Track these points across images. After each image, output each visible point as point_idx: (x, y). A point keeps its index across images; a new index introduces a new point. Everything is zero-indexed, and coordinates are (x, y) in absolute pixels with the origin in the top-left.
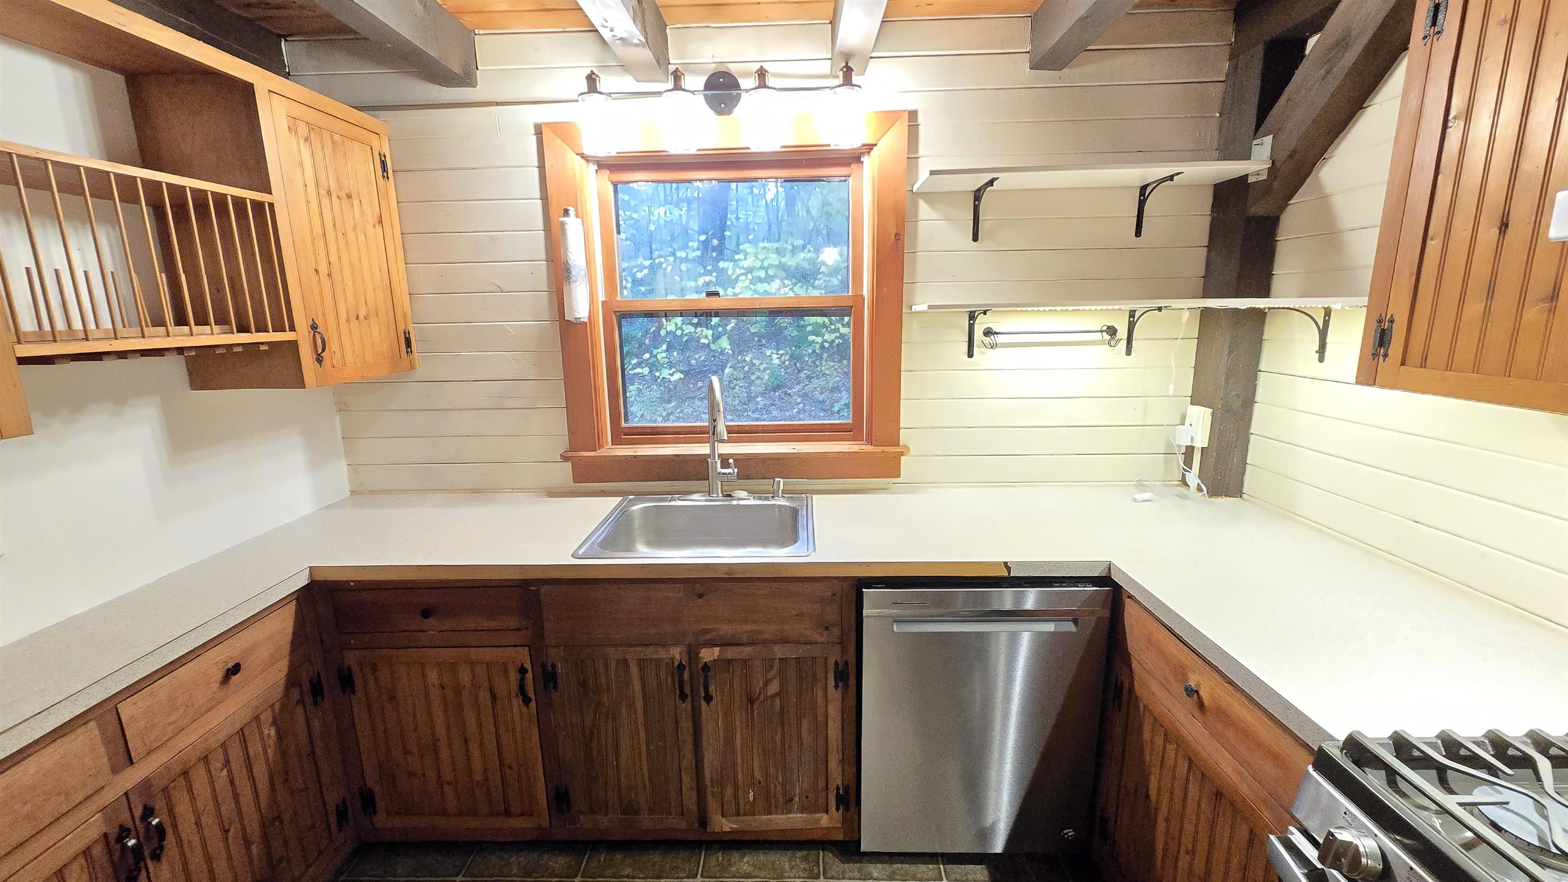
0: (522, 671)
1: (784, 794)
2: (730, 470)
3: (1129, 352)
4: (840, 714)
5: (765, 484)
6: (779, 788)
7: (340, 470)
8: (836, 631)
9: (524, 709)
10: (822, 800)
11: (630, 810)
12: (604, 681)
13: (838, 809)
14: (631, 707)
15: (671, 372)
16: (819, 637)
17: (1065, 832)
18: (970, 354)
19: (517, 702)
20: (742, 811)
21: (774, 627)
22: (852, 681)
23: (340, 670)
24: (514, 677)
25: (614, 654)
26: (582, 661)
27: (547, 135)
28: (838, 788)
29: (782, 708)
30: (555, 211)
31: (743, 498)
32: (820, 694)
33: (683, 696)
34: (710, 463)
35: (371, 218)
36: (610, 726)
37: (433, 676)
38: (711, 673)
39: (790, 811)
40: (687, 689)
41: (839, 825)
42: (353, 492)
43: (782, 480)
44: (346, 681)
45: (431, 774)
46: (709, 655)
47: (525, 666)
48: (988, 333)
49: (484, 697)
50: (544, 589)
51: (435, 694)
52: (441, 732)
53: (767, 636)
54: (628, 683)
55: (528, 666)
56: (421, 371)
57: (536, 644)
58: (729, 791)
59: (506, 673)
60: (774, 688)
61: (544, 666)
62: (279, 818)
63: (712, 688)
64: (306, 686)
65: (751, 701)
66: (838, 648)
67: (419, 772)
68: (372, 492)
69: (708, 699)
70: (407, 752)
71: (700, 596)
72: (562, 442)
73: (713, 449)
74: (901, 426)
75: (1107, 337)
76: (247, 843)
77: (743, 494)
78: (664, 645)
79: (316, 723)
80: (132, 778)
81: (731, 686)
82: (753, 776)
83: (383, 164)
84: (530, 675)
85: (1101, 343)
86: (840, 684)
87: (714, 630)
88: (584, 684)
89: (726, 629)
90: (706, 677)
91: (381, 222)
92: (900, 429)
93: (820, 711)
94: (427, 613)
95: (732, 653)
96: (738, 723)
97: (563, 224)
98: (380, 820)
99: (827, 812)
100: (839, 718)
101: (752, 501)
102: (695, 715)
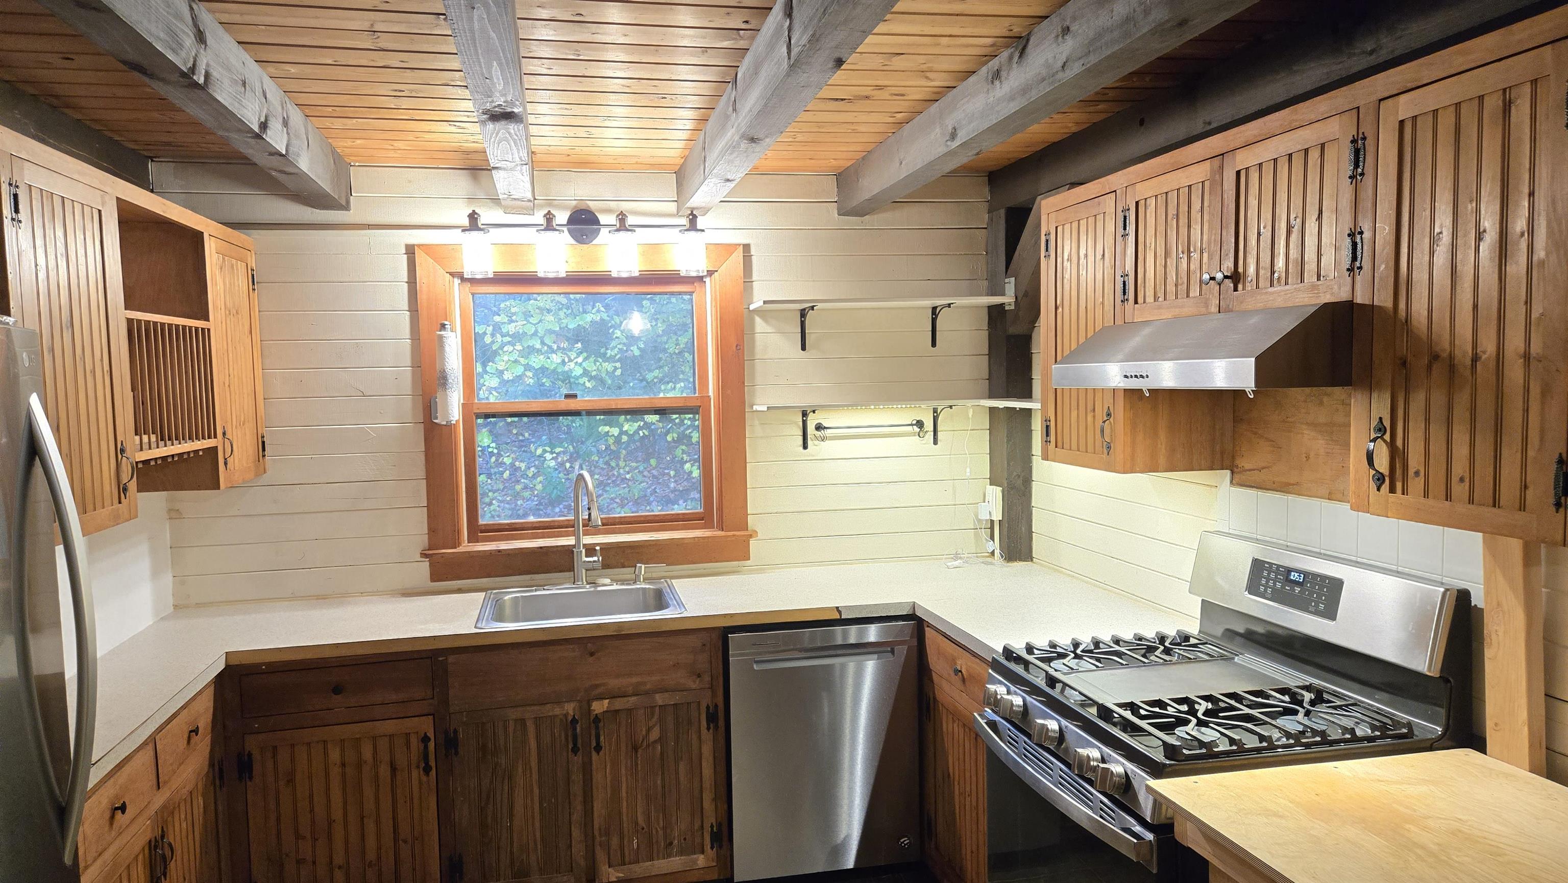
0: (425, 739)
1: (665, 839)
2: (595, 559)
3: (935, 442)
4: (712, 754)
5: (627, 572)
6: (661, 832)
7: (168, 580)
8: (707, 678)
9: (424, 778)
10: (698, 840)
12: (502, 742)
13: (712, 848)
14: (527, 765)
16: (693, 684)
17: (902, 841)
18: (805, 447)
19: (417, 773)
20: (627, 859)
21: (655, 678)
22: (721, 723)
23: (240, 756)
24: (416, 746)
25: (513, 714)
26: (483, 724)
27: (420, 257)
28: (712, 826)
29: (662, 754)
30: (426, 324)
31: (607, 584)
32: (695, 737)
33: (576, 750)
34: (575, 552)
35: (247, 327)
36: (506, 788)
37: (335, 755)
38: (601, 724)
39: (669, 856)
40: (580, 743)
41: (714, 864)
42: (175, 606)
43: (643, 566)
44: (245, 767)
45: (322, 860)
46: (599, 707)
47: (428, 734)
48: (819, 427)
49: (384, 771)
50: (451, 659)
51: (335, 771)
52: (337, 814)
53: (649, 687)
54: (524, 743)
55: (431, 735)
56: (263, 476)
57: (440, 711)
58: (615, 841)
59: (408, 744)
60: (655, 734)
61: (446, 733)
63: (602, 739)
65: (636, 749)
66: (709, 693)
67: (310, 859)
68: (198, 605)
69: (598, 748)
70: (298, 836)
71: (592, 654)
72: (421, 540)
73: (578, 540)
74: (749, 512)
75: (917, 429)
77: (607, 581)
78: (559, 703)
79: (222, 802)
80: (160, 800)
81: (618, 736)
82: (637, 824)
83: (253, 277)
84: (432, 745)
85: (913, 434)
86: (712, 725)
87: (606, 684)
88: (483, 748)
89: (614, 683)
91: (251, 332)
92: (748, 515)
93: (695, 755)
94: (336, 690)
95: (619, 704)
96: (623, 771)
97: (441, 338)
99: (703, 852)
100: (711, 759)
101: (615, 587)
102: (586, 767)
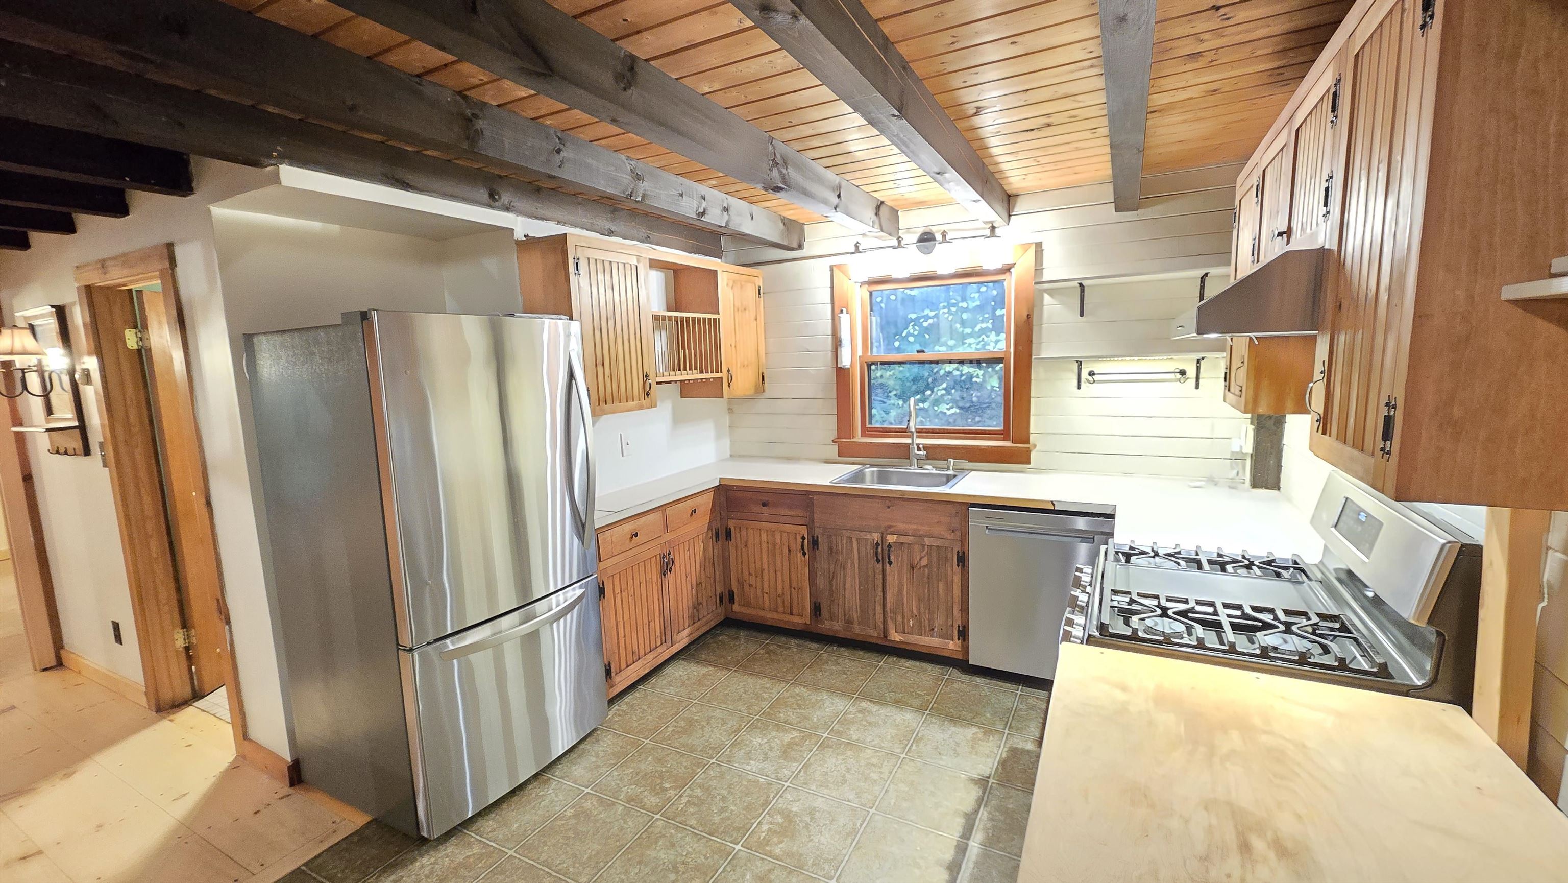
0: (803, 538)
1: (929, 625)
2: (922, 453)
3: (1197, 387)
4: (960, 582)
5: (942, 463)
6: (927, 621)
7: (727, 442)
8: (959, 534)
9: (803, 558)
10: (950, 632)
11: (849, 622)
12: (840, 548)
13: (959, 639)
14: (853, 563)
16: (950, 536)
18: (1079, 388)
19: (800, 555)
20: (906, 631)
21: (926, 528)
22: (966, 563)
23: (726, 528)
24: (800, 540)
25: (846, 534)
26: (830, 536)
27: (836, 271)
28: (959, 626)
29: (929, 574)
30: (837, 310)
31: (929, 469)
32: (949, 569)
33: (878, 561)
34: (911, 448)
35: (753, 317)
36: (842, 573)
37: (764, 537)
38: (892, 549)
39: (932, 636)
40: (880, 558)
41: (958, 649)
42: (731, 455)
43: (952, 461)
44: (728, 535)
45: (759, 586)
46: (891, 539)
47: (804, 535)
48: (1091, 374)
49: (786, 550)
50: (815, 496)
51: (764, 545)
52: (765, 566)
53: (921, 532)
54: (852, 550)
55: (806, 536)
56: (767, 394)
57: (810, 526)
58: (899, 618)
59: (796, 538)
60: (924, 562)
61: (813, 537)
62: (701, 583)
63: (892, 558)
64: (714, 532)
65: (912, 568)
66: (960, 544)
67: (754, 586)
68: (739, 456)
69: (890, 563)
70: (750, 574)
71: (889, 506)
72: (833, 434)
73: (912, 441)
74: (1031, 431)
75: (1179, 376)
76: (692, 588)
77: (929, 467)
78: (869, 532)
79: (716, 551)
80: (668, 537)
81: (902, 558)
82: (912, 612)
83: (759, 290)
84: (806, 541)
85: (1174, 380)
86: (960, 564)
87: (895, 526)
88: (831, 549)
89: (901, 526)
90: (889, 550)
91: (756, 319)
92: (1030, 433)
93: (949, 579)
94: (764, 504)
95: (902, 539)
96: (905, 580)
97: (840, 317)
98: (736, 607)
99: (953, 640)
100: (959, 584)
101: (934, 471)
102: (884, 572)
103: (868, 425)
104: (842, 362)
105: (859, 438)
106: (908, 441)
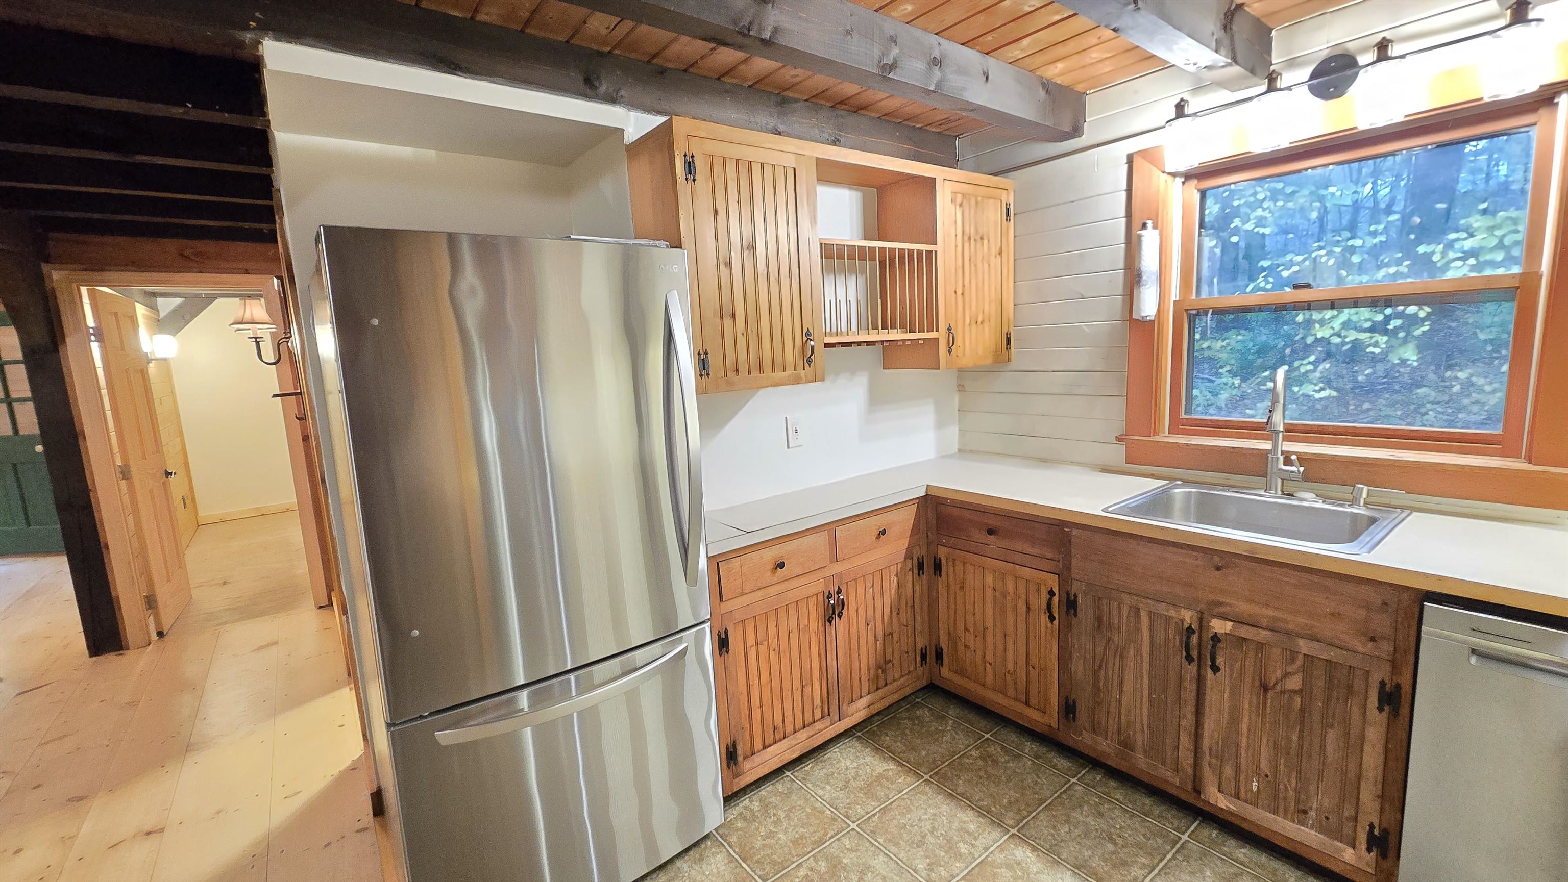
0: (1051, 593)
1: (1298, 802)
2: (1294, 469)
4: (1383, 742)
5: (1342, 490)
6: (1291, 793)
7: (953, 432)
8: (1386, 647)
9: (1049, 625)
10: (1348, 831)
11: (1127, 745)
12: (1116, 621)
14: (1138, 651)
15: (1317, 388)
16: (1362, 646)
19: (1044, 618)
20: (1243, 796)
21: (1301, 620)
22: (1405, 711)
23: (935, 558)
24: (1045, 596)
25: (1127, 600)
26: (1100, 599)
27: (1138, 162)
28: (1372, 826)
29: (1302, 710)
31: (1309, 499)
32: (1356, 711)
33: (1189, 659)
34: (1270, 458)
35: (994, 251)
36: (1117, 664)
37: (989, 579)
38: (1221, 645)
39: (1302, 823)
40: (1195, 654)
41: (1369, 870)
42: (959, 450)
43: (1365, 489)
44: (937, 567)
45: (979, 653)
46: (1219, 626)
47: (1054, 590)
49: (1022, 607)
50: (1075, 532)
51: (989, 592)
52: (989, 623)
53: (1291, 626)
54: (1138, 630)
55: (1056, 590)
56: (1014, 365)
57: (1064, 574)
58: (1228, 771)
59: (1039, 590)
60: (1294, 683)
61: (1068, 594)
62: (891, 634)
63: (1220, 661)
64: (916, 562)
65: (1265, 688)
66: (1387, 667)
67: (972, 647)
68: (973, 451)
69: (1215, 669)
70: (966, 629)
71: (1218, 569)
72: (1119, 427)
73: (1275, 446)
76: (876, 640)
77: (1309, 496)
78: (1175, 606)
79: (917, 588)
80: (837, 568)
81: (1244, 666)
82: (1258, 767)
83: (1008, 210)
84: (1056, 599)
86: (1386, 708)
87: (1231, 605)
88: (1099, 619)
89: (1243, 608)
90: (1214, 646)
91: (1000, 253)
93: (1354, 731)
94: (991, 532)
95: (1247, 632)
96: (1246, 706)
97: (1140, 236)
98: (945, 672)
99: (1353, 847)
100: (1380, 747)
101: (1320, 505)
102: (1200, 680)
103: (1183, 416)
104: (1139, 309)
105: (1166, 437)
106: (1266, 445)
